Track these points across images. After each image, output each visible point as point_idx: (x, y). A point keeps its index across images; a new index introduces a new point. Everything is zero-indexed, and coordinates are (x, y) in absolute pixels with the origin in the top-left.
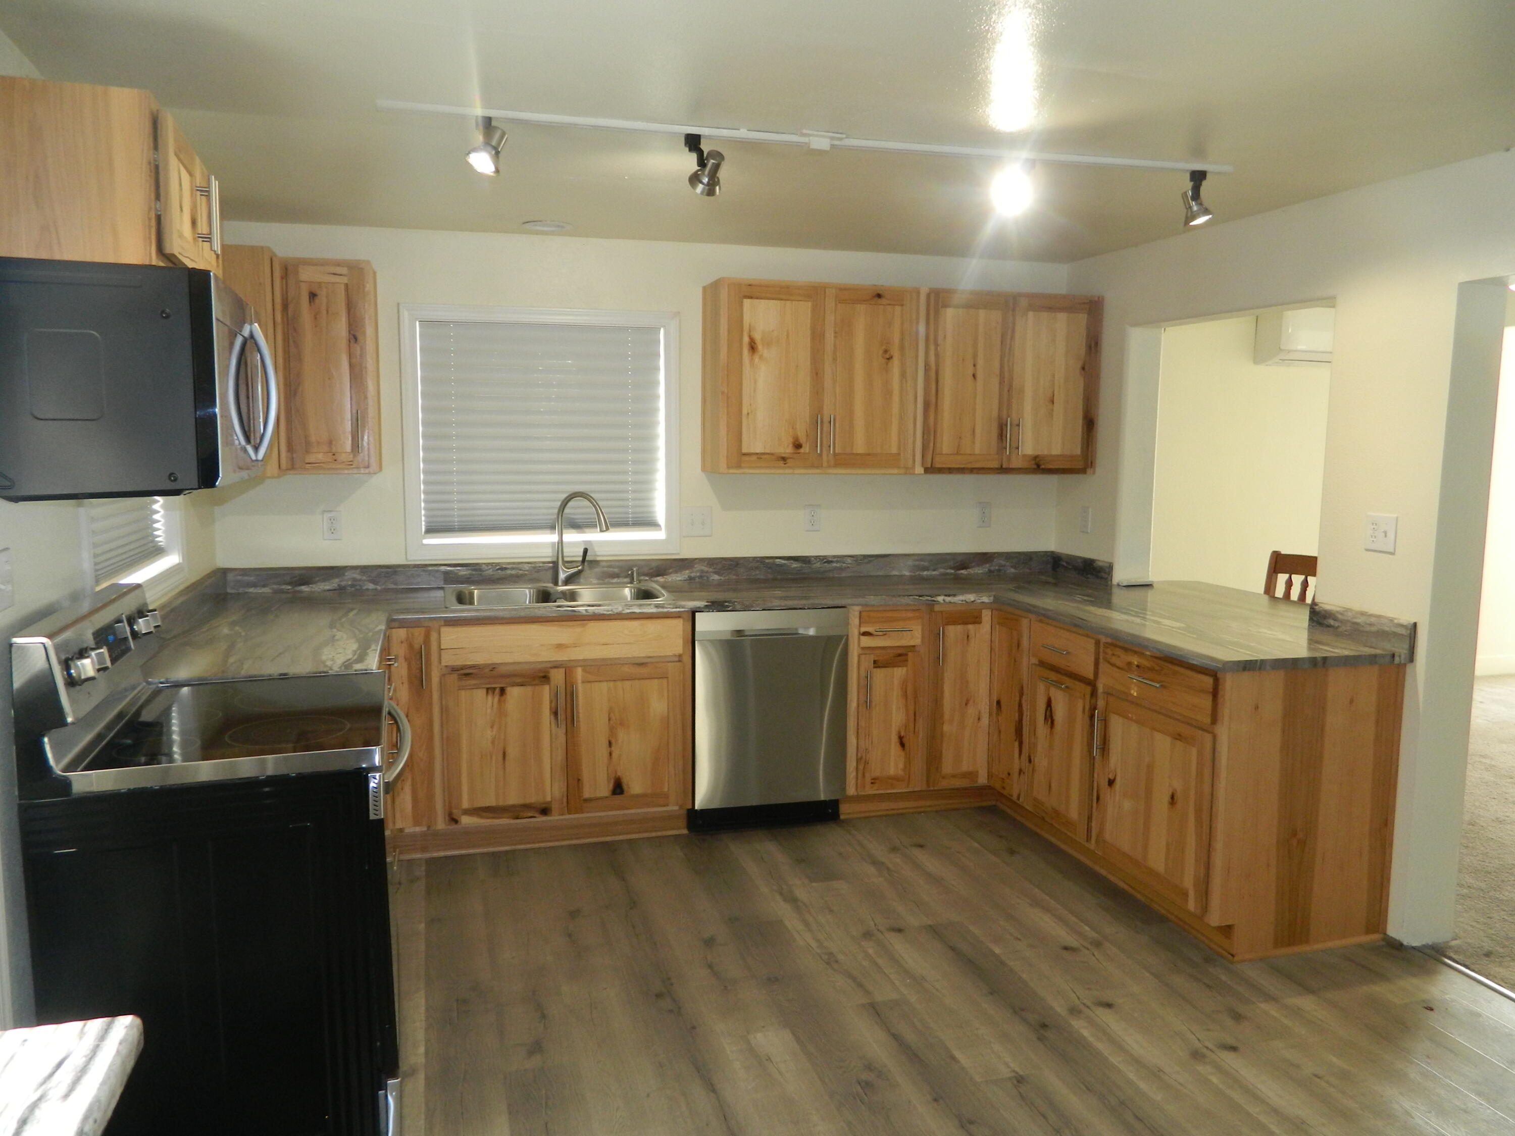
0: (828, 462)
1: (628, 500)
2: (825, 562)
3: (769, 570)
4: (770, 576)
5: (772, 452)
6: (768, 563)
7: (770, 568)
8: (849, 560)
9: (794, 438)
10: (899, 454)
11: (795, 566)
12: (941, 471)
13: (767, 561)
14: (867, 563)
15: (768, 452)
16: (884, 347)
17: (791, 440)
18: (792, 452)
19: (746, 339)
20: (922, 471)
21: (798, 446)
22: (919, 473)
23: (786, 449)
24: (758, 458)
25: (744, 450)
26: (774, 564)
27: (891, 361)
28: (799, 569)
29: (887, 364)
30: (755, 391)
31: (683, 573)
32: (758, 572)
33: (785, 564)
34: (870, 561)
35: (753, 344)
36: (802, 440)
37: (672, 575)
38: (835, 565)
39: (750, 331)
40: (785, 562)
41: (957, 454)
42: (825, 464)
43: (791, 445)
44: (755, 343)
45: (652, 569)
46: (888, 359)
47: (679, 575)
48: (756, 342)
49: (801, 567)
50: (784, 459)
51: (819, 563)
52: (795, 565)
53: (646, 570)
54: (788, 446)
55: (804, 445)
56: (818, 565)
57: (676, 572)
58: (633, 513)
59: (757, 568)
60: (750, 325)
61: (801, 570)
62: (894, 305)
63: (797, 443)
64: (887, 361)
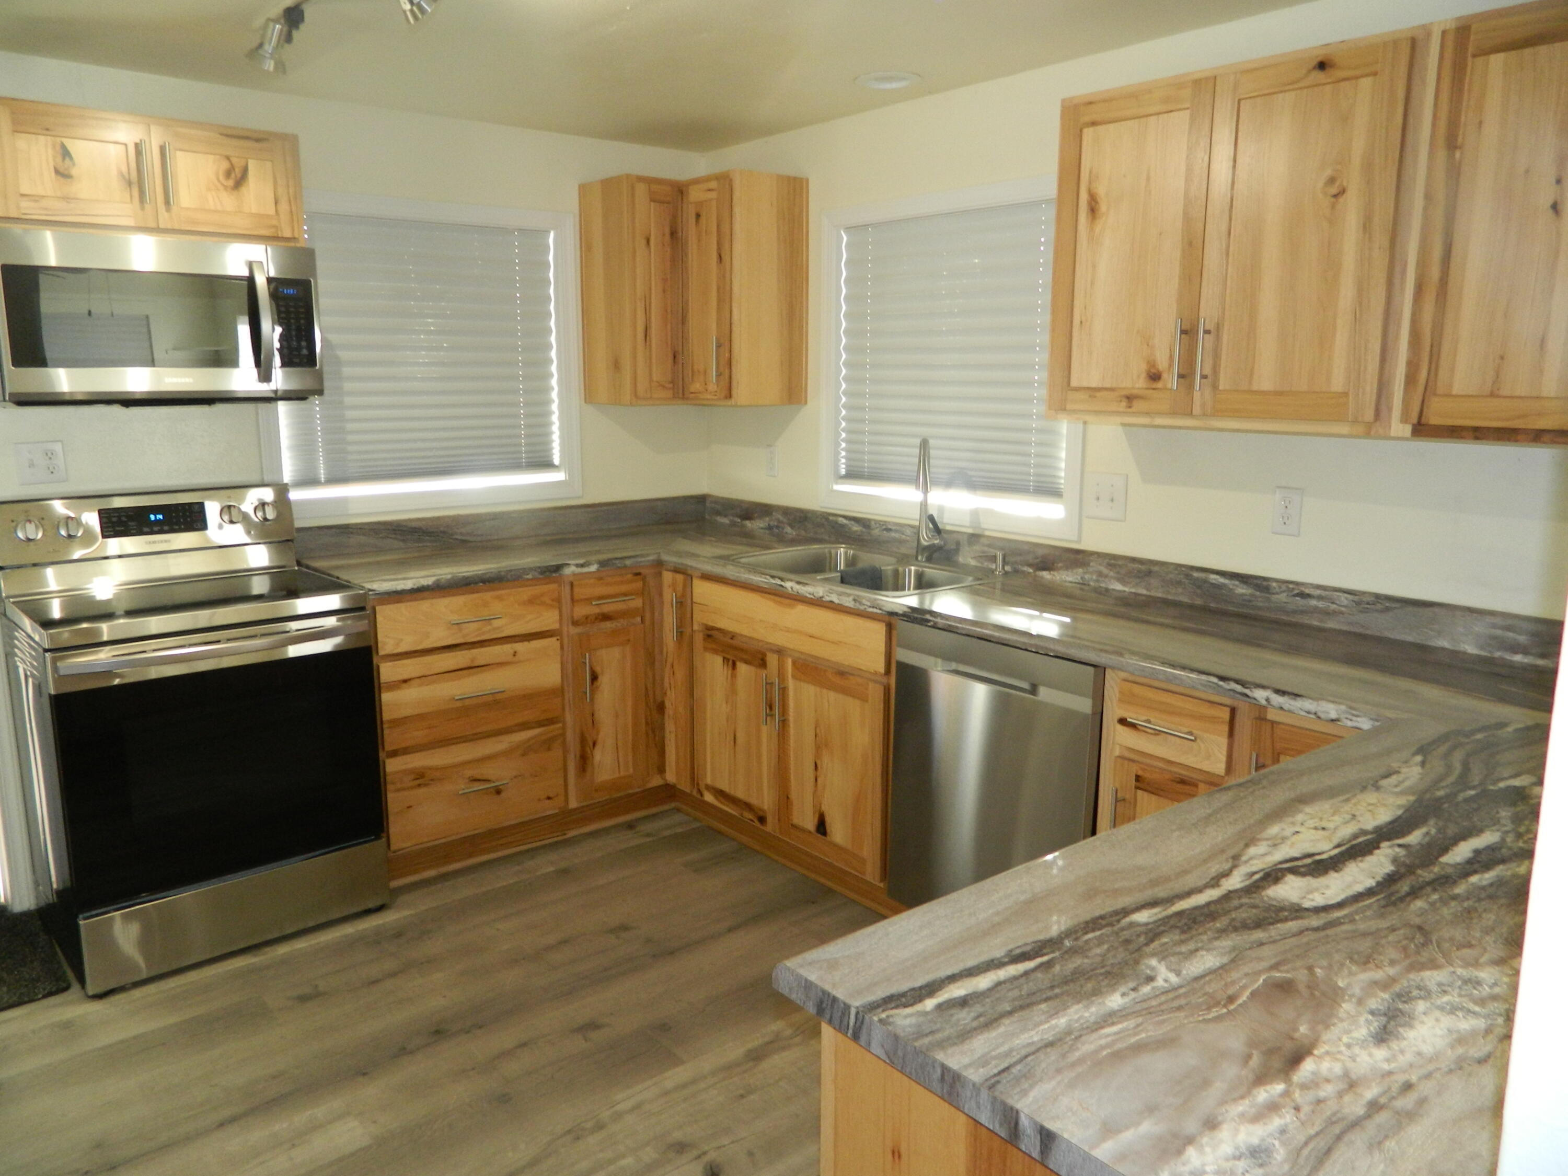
0: (1203, 405)
1: (1030, 455)
2: (1295, 595)
3: (1199, 591)
4: (1199, 602)
5: (1114, 386)
6: (1197, 579)
7: (1199, 587)
8: (1344, 599)
9: (1148, 362)
10: (1345, 394)
11: (1244, 591)
12: (1453, 432)
13: (1196, 574)
14: (1382, 611)
15: (1108, 386)
16: (1329, 172)
17: (1144, 367)
18: (1145, 386)
19: (1084, 197)
20: (1407, 430)
21: (1155, 377)
22: (1400, 435)
23: (1137, 381)
24: (1090, 396)
25: (1074, 383)
26: (1205, 581)
27: (1341, 200)
28: (1246, 598)
29: (1333, 207)
30: (1092, 283)
31: (1075, 571)
32: (1180, 590)
33: (1225, 585)
34: (1387, 609)
35: (1093, 203)
36: (1162, 365)
37: (1061, 572)
38: (1313, 602)
39: (1090, 183)
40: (1227, 581)
41: (1492, 395)
42: (1197, 410)
43: (1144, 375)
44: (1097, 202)
45: (1037, 558)
46: (1335, 196)
47: (1069, 573)
48: (1099, 200)
49: (1252, 595)
50: (1130, 398)
51: (1285, 594)
52: (1242, 590)
53: (1030, 558)
54: (1139, 377)
55: (1165, 376)
56: (1283, 597)
57: (1067, 568)
58: (1036, 475)
59: (1179, 583)
60: (1091, 172)
61: (1250, 601)
62: (1357, 78)
63: (1153, 371)
64: (1333, 200)
